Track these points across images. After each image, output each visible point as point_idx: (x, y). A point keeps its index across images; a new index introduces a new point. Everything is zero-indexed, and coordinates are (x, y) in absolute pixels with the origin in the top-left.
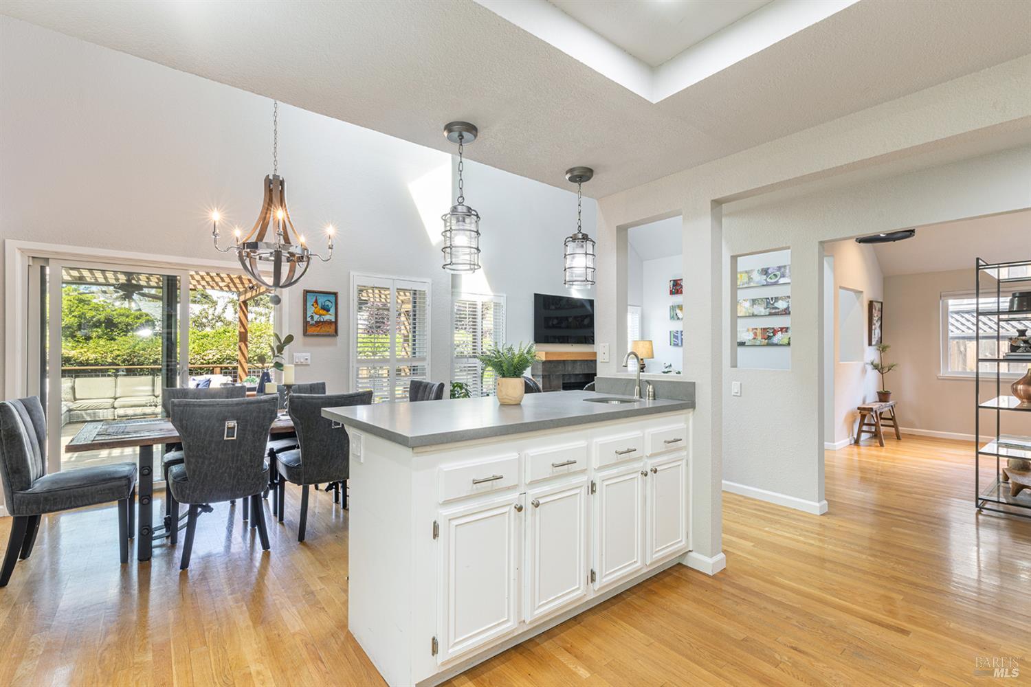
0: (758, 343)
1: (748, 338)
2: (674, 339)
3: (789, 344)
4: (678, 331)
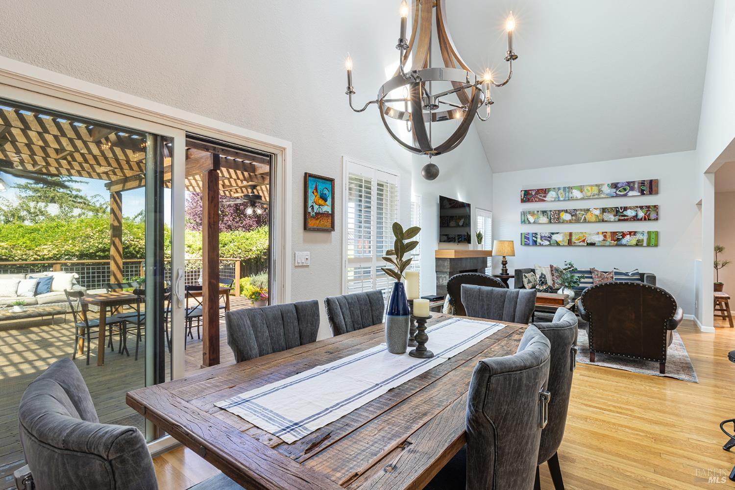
0: (608, 243)
1: (598, 240)
2: (525, 240)
3: (637, 245)
4: (529, 233)
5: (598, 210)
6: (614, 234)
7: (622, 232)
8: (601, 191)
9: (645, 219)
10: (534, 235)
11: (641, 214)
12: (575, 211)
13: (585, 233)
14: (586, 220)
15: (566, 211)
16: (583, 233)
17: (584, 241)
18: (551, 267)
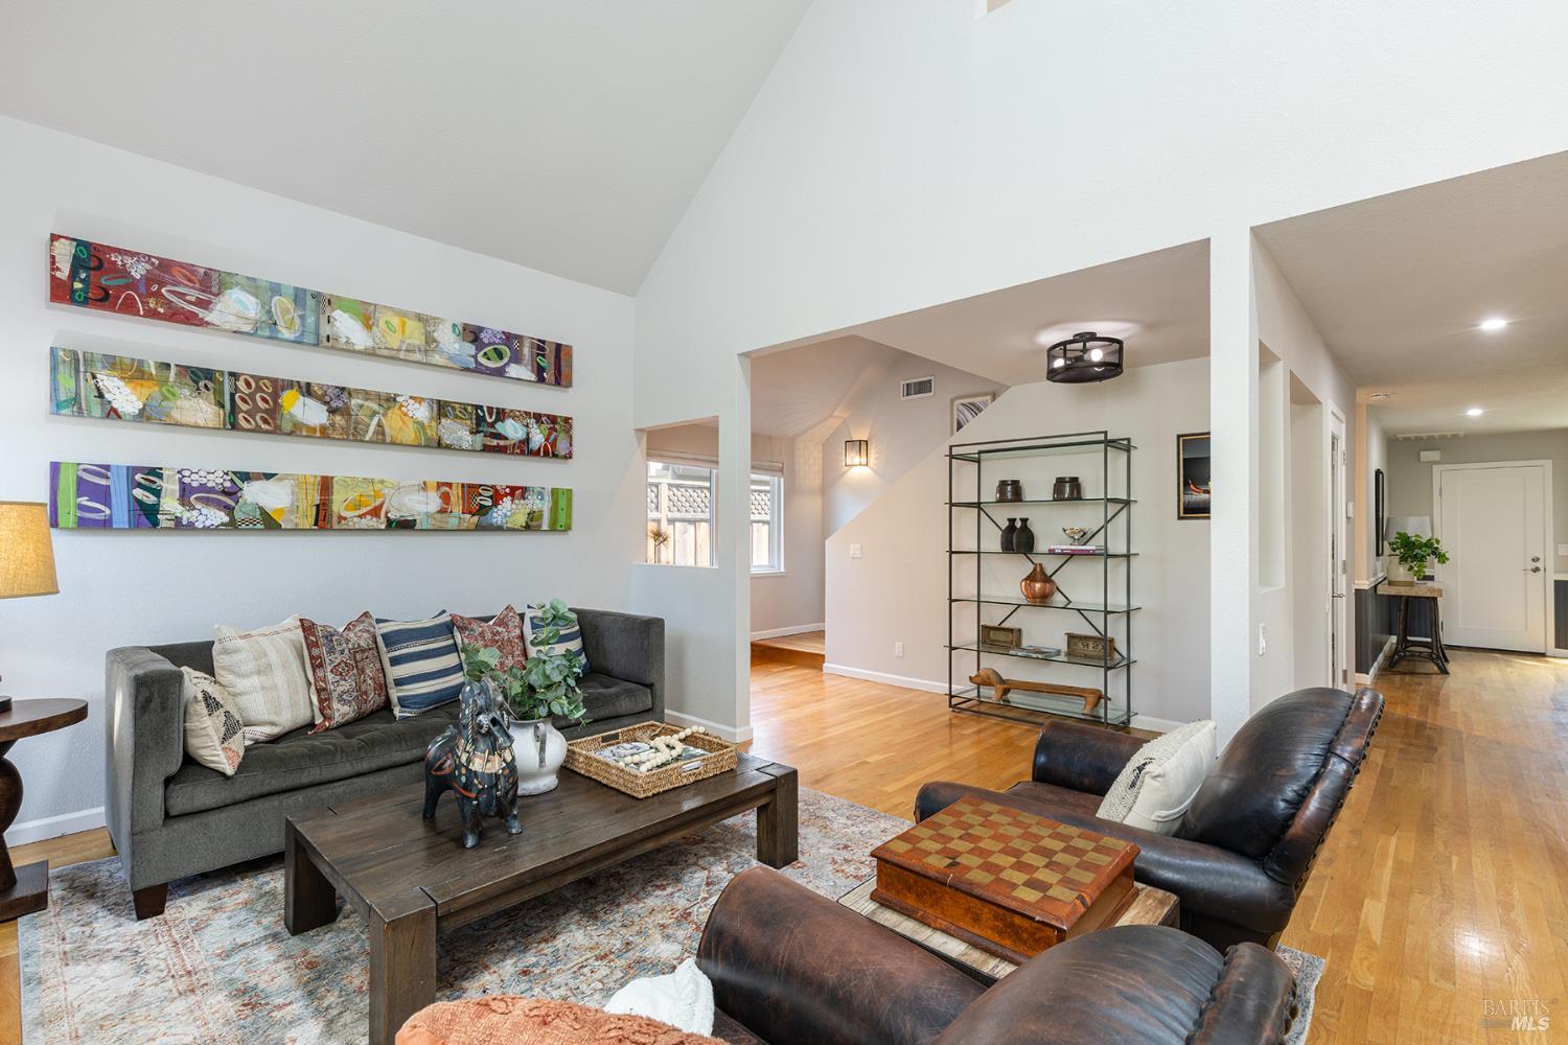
0: (453, 522)
1: (423, 508)
2: (84, 501)
3: (527, 527)
4: (107, 468)
5: (425, 404)
6: (471, 490)
7: (493, 487)
8: (435, 341)
9: (546, 454)
10: (138, 477)
11: (538, 438)
12: (345, 396)
13: (382, 482)
14: (383, 434)
15: (307, 390)
16: (372, 481)
17: (375, 512)
18: (307, 628)
